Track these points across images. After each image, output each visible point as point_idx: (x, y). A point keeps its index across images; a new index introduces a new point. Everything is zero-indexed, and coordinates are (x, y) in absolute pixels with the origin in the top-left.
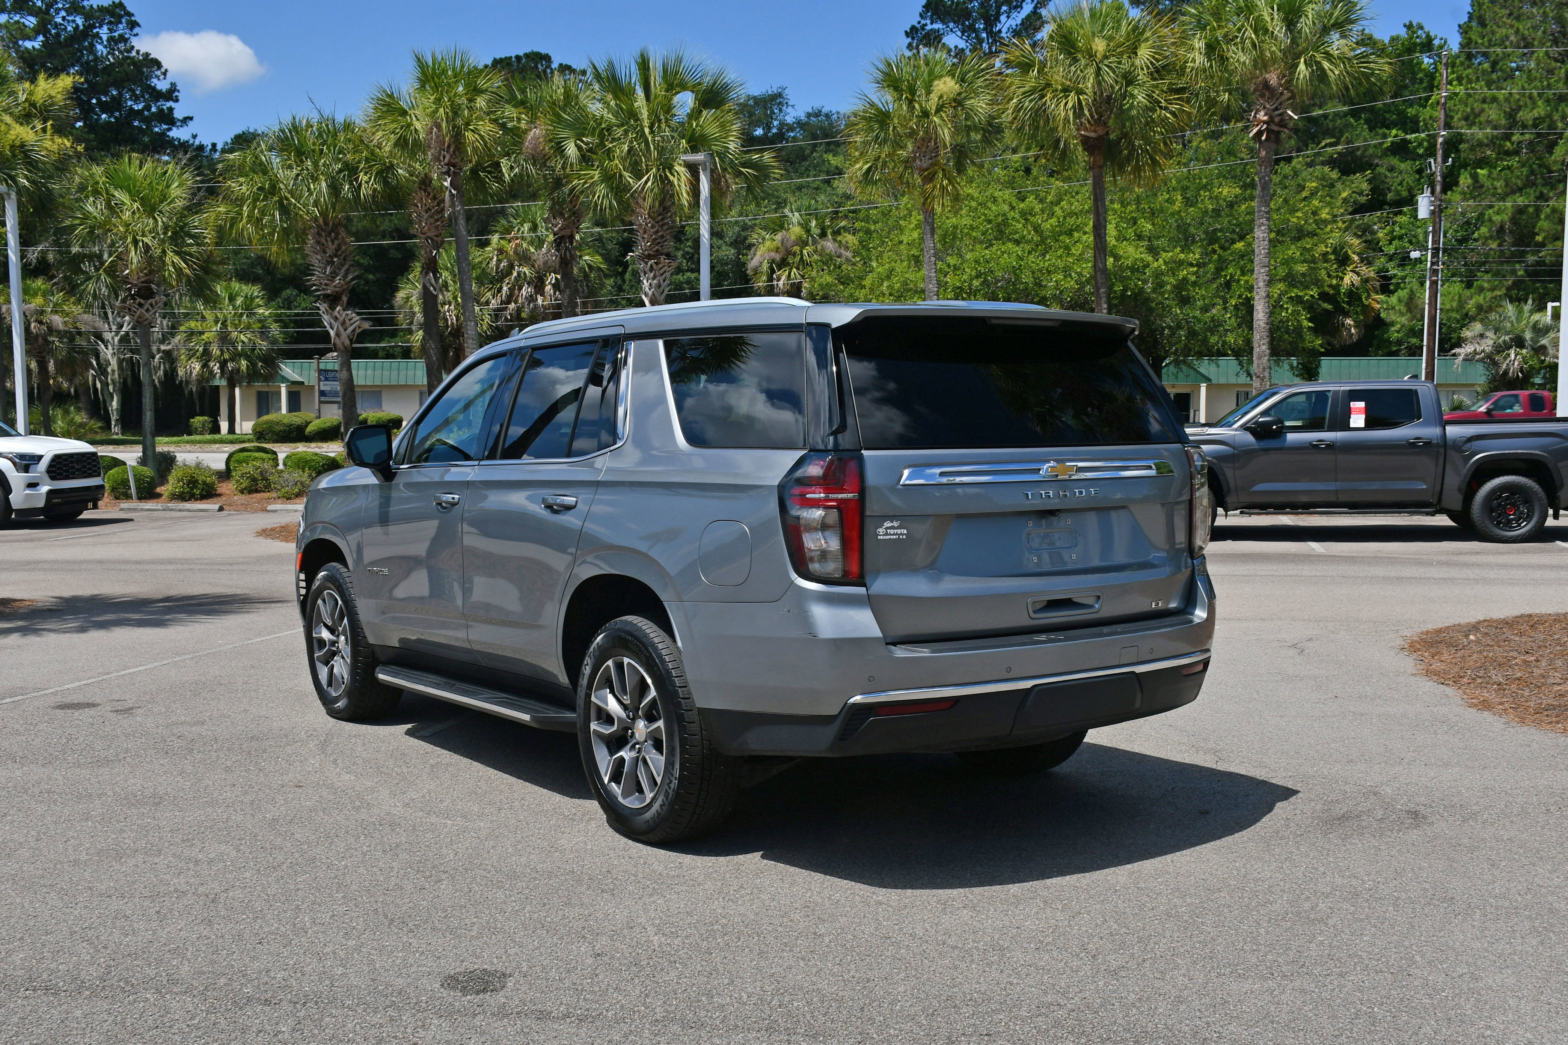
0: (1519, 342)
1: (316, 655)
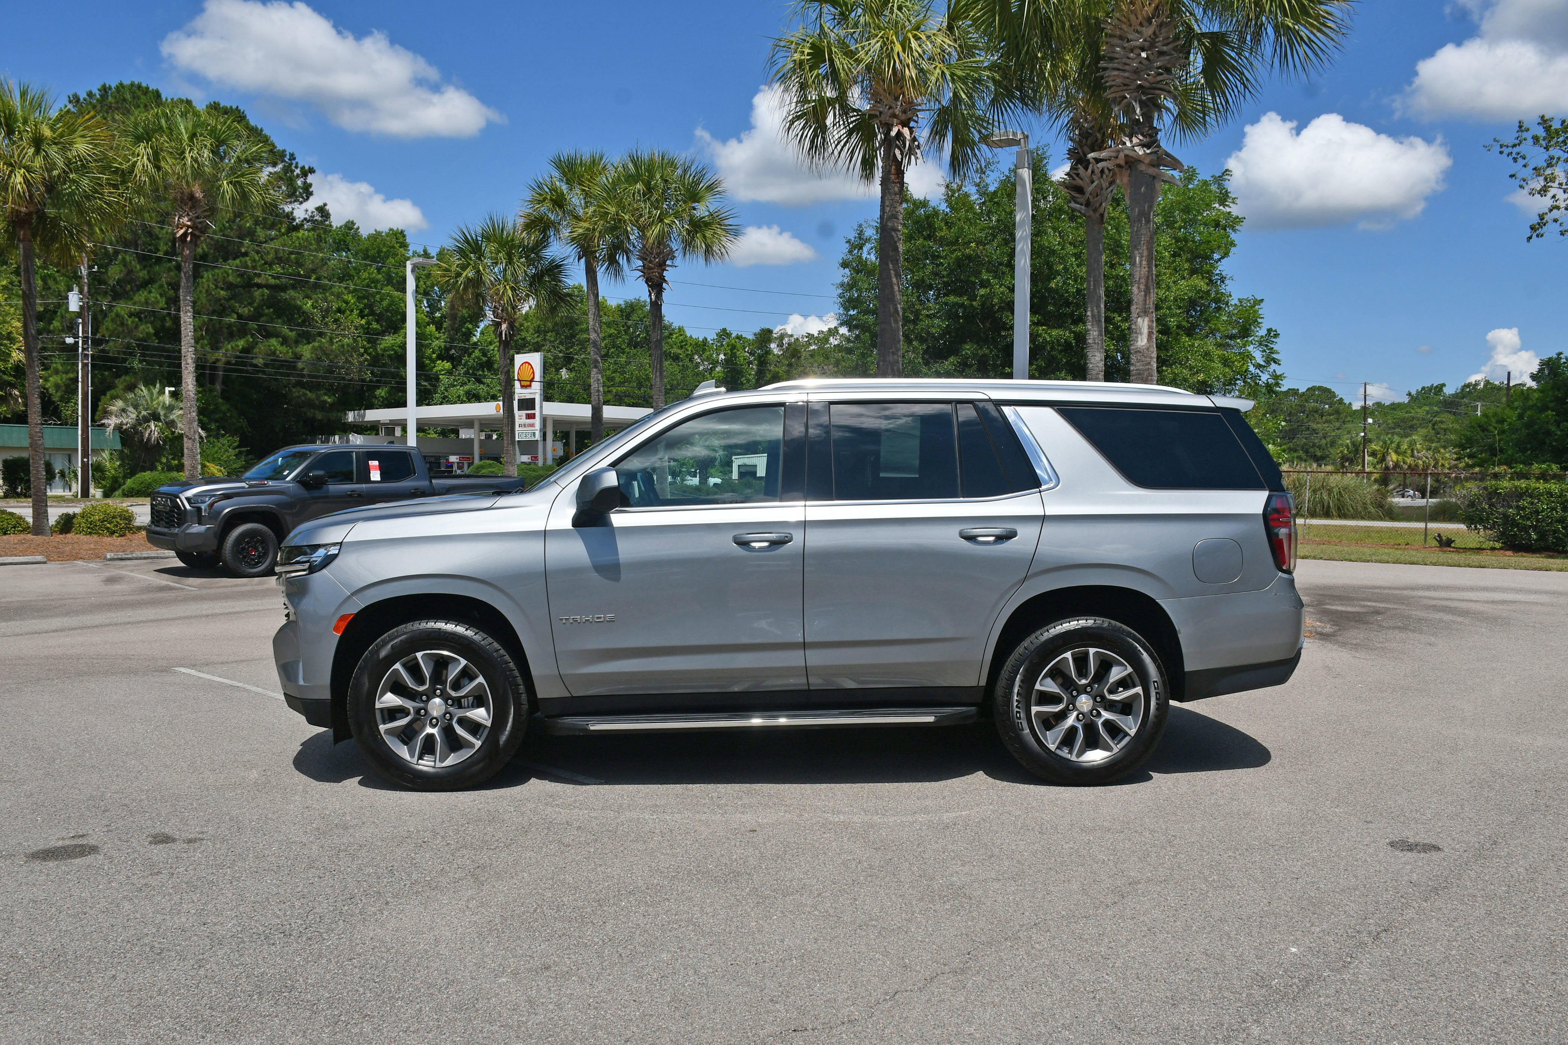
0: (156, 417)
1: (382, 728)
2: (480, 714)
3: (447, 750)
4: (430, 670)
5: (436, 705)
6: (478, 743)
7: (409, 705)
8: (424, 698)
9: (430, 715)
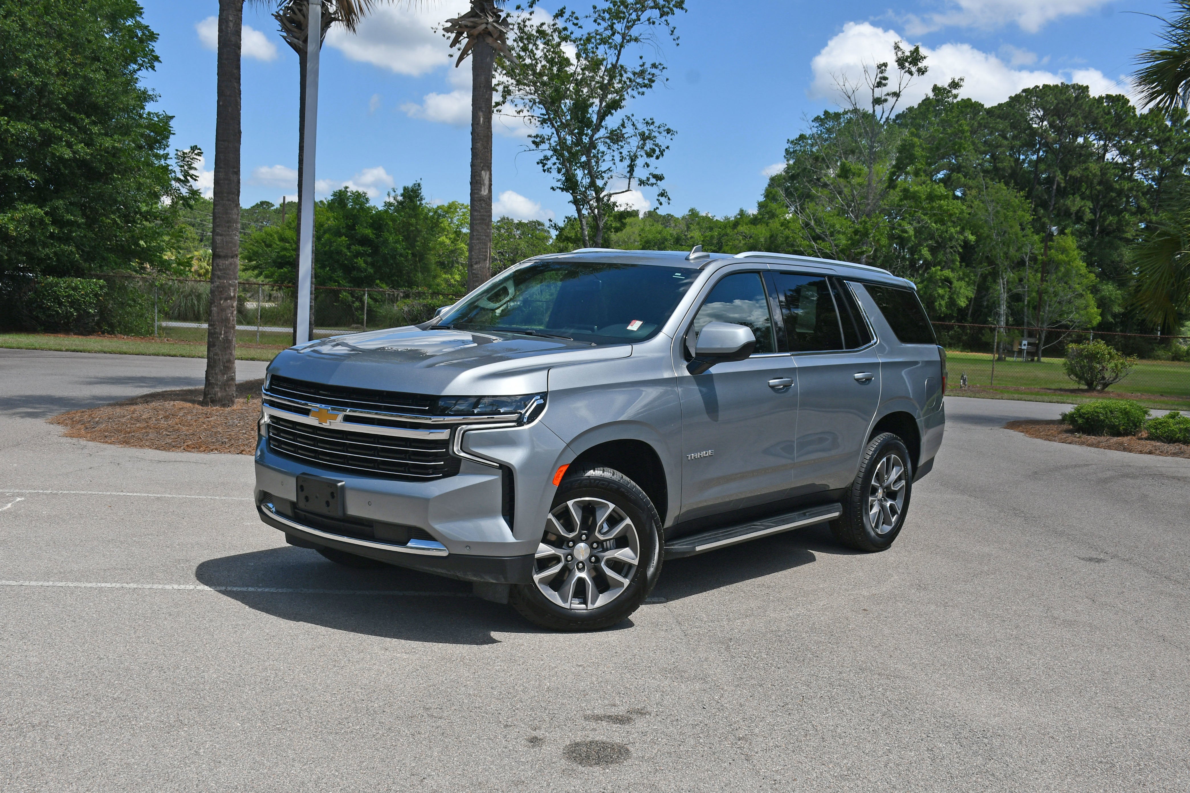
1: (536, 577)
2: (626, 554)
3: (596, 591)
4: (580, 517)
5: (582, 550)
6: (626, 582)
7: (560, 553)
8: (571, 544)
9: (577, 559)
